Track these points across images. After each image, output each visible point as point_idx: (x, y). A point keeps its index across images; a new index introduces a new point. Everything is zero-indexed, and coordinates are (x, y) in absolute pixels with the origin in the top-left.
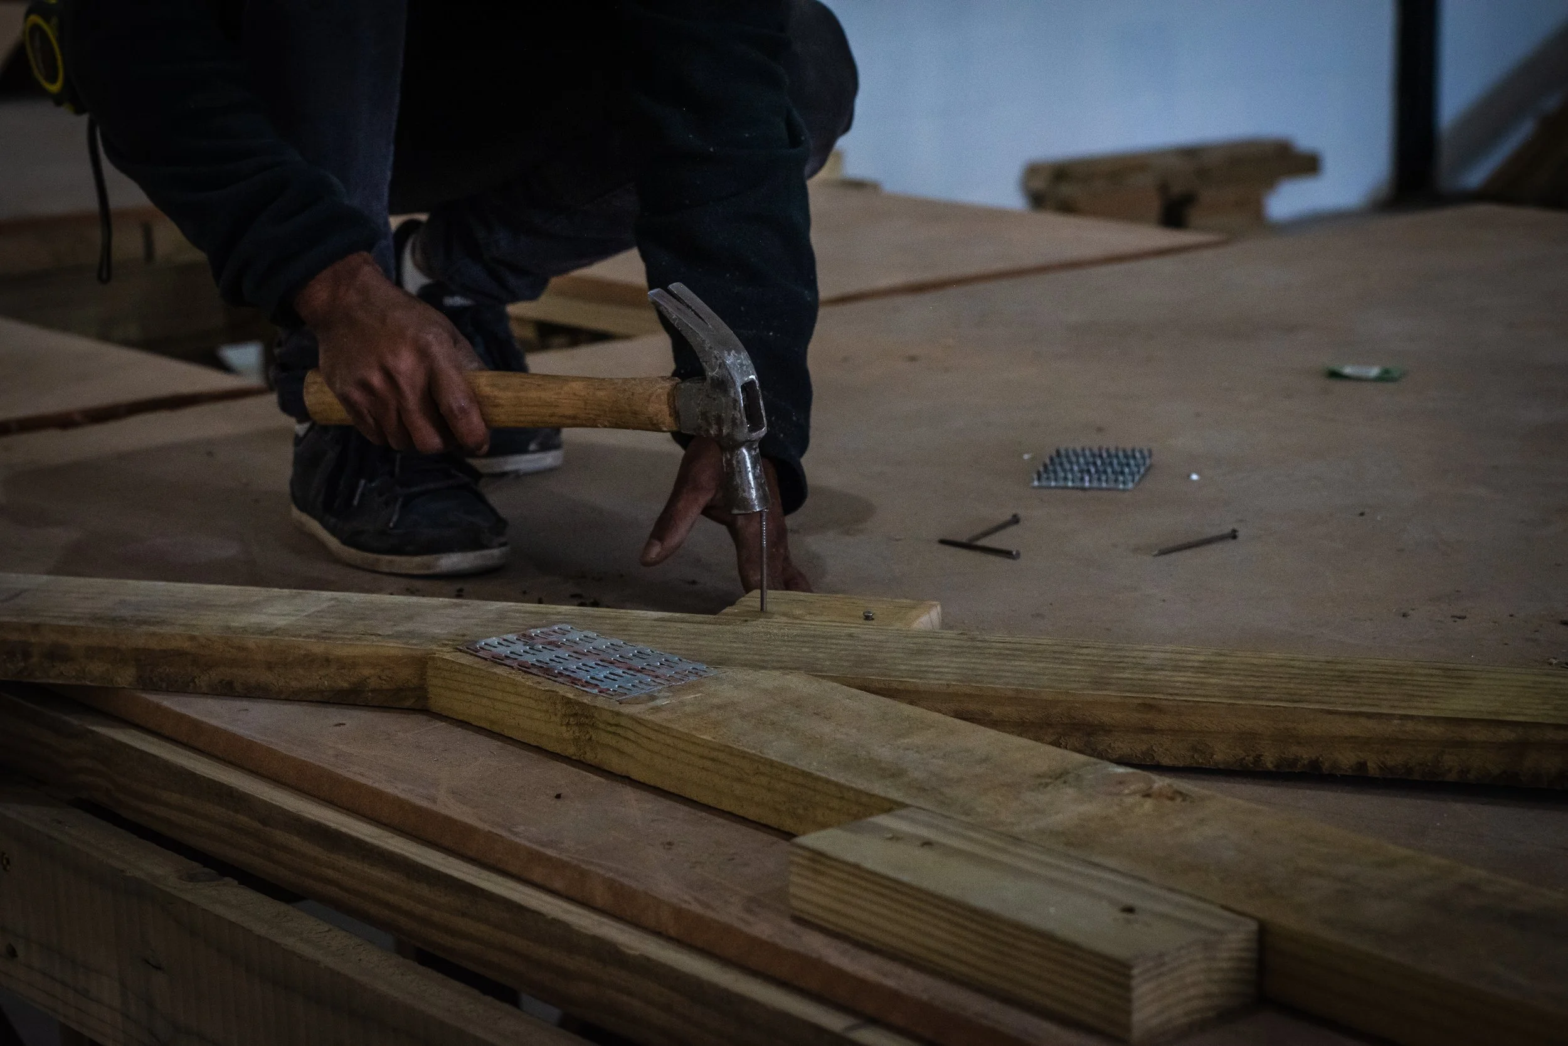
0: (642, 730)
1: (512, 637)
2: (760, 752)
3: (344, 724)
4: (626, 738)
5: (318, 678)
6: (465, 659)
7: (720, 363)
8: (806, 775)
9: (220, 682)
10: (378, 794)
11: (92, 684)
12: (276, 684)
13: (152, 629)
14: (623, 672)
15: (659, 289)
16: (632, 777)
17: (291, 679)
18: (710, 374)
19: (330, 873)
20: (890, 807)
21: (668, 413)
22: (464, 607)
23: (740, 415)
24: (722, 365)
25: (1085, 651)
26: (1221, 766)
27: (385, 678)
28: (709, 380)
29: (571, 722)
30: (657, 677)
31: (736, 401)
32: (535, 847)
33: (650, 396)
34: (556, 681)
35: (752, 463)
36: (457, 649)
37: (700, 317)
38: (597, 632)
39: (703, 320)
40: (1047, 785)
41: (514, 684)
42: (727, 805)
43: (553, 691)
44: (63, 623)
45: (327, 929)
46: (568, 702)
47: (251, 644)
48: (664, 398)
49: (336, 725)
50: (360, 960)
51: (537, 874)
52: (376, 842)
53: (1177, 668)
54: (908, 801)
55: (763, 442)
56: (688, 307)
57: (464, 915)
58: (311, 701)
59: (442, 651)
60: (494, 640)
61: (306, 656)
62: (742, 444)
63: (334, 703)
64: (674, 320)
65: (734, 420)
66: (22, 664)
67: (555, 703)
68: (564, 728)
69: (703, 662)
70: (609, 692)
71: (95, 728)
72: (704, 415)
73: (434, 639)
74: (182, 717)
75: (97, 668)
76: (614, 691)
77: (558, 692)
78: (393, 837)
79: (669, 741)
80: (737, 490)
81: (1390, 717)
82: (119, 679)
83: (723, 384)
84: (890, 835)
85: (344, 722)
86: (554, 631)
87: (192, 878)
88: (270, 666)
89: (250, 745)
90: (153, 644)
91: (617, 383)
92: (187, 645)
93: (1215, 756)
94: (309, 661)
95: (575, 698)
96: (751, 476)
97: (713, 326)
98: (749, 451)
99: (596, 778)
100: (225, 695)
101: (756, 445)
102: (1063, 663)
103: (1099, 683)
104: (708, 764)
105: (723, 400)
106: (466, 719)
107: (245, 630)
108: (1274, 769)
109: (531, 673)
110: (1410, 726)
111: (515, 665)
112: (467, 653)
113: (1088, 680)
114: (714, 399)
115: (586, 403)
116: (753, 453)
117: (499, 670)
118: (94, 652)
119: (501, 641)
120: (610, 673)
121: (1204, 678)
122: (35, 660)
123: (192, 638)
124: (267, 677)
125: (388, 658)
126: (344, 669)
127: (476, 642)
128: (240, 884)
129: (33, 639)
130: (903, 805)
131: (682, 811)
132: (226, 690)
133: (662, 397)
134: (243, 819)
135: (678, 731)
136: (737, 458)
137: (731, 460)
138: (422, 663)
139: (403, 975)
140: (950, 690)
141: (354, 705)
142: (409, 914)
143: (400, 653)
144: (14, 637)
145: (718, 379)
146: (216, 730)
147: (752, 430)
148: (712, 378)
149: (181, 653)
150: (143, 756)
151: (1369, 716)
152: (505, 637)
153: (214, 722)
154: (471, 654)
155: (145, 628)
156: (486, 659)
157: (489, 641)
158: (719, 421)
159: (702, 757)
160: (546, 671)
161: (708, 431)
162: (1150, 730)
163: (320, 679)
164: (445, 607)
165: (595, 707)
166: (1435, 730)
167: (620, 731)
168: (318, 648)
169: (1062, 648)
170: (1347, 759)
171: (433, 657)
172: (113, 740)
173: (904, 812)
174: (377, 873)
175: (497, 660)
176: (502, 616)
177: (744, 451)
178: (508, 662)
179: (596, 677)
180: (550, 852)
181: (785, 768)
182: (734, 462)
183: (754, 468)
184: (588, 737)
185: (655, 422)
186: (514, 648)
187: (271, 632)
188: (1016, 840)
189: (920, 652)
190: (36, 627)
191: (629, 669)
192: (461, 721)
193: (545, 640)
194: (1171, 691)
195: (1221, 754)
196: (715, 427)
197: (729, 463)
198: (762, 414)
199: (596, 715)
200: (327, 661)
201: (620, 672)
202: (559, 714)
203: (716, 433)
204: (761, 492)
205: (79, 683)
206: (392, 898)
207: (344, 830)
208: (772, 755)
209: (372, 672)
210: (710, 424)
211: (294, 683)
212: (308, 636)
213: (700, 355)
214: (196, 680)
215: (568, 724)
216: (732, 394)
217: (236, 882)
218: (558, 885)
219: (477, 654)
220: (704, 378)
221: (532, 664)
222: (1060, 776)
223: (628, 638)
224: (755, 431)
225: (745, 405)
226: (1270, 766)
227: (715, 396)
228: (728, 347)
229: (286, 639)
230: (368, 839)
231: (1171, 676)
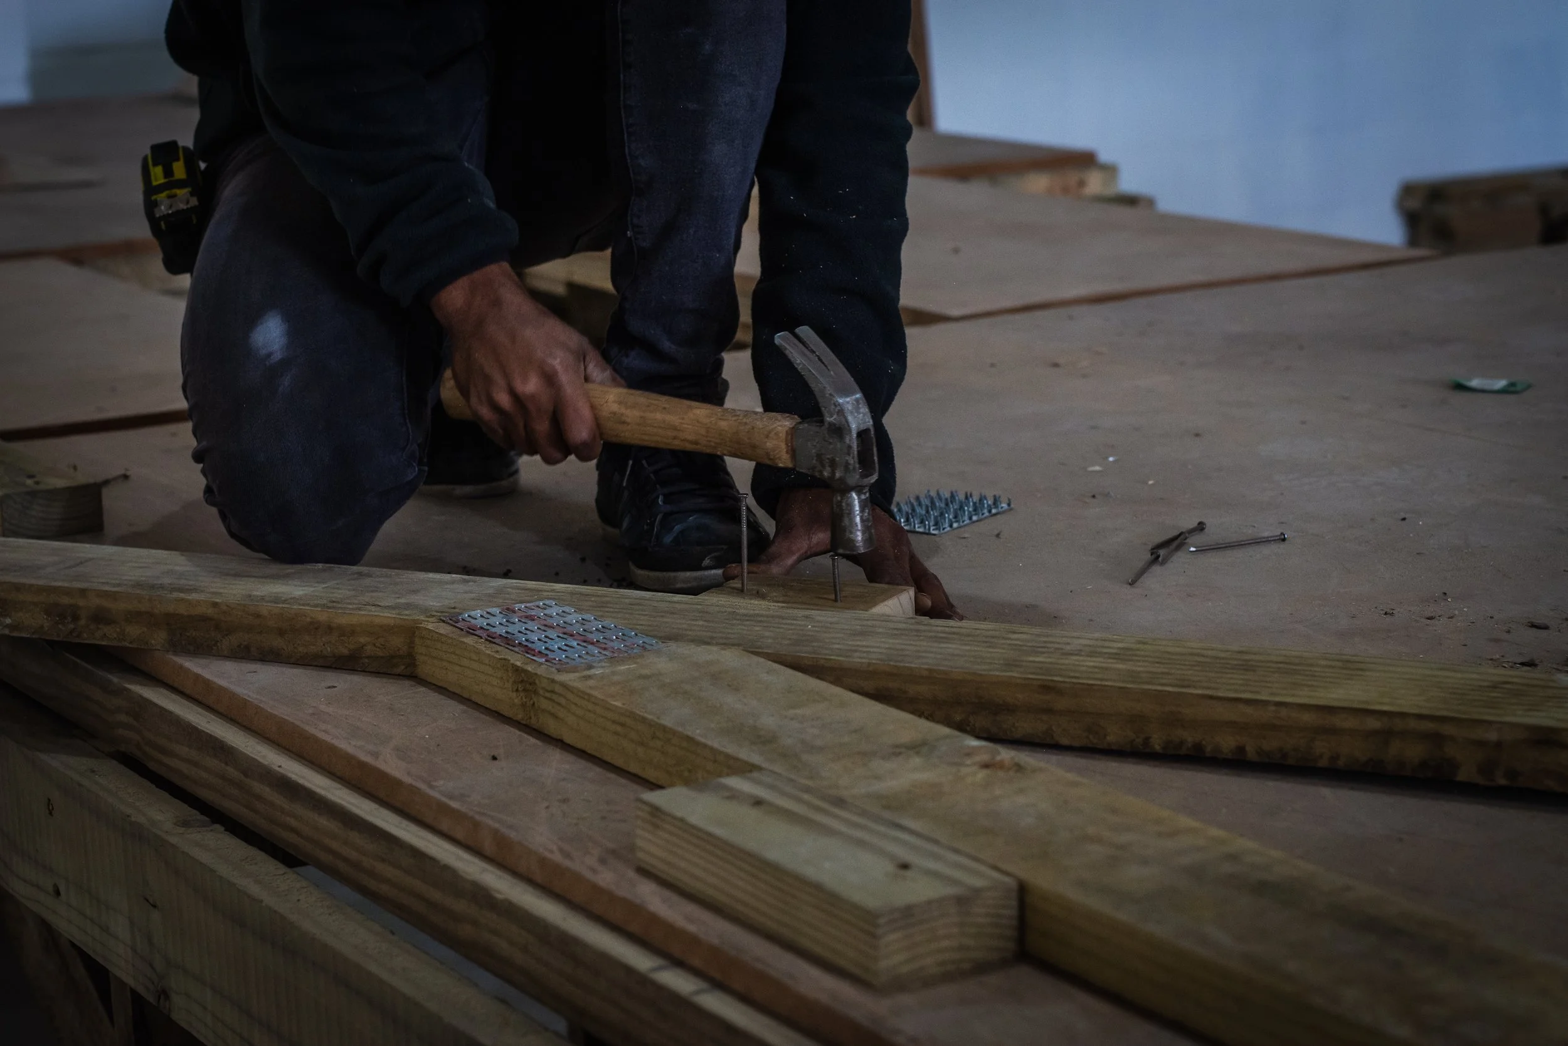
0: (570, 696)
1: (496, 610)
2: (658, 718)
3: (336, 687)
4: (559, 704)
5: (322, 644)
6: (444, 629)
7: (839, 410)
8: (690, 739)
9: (239, 646)
10: (333, 750)
11: (131, 646)
12: (286, 649)
13: (182, 595)
14: (578, 644)
15: (787, 332)
16: (565, 741)
17: (299, 644)
18: (828, 419)
19: (293, 822)
20: (745, 769)
21: (785, 450)
22: (471, 583)
23: (853, 460)
24: (841, 412)
25: (1016, 636)
26: (1114, 747)
27: (379, 645)
28: (826, 425)
29: (520, 689)
30: (605, 649)
31: (850, 447)
32: (444, 799)
33: (770, 432)
34: (513, 651)
35: (860, 506)
36: (441, 619)
37: (823, 363)
38: (575, 608)
39: (826, 366)
40: (900, 753)
41: (478, 652)
42: (633, 768)
43: (505, 659)
44: (107, 588)
45: (282, 872)
46: (517, 670)
47: (264, 611)
48: (783, 435)
49: (329, 687)
50: (299, 900)
51: (445, 826)
52: (323, 792)
53: (1092, 654)
54: (764, 765)
55: (872, 487)
56: (813, 352)
57: (383, 860)
58: (316, 666)
59: (428, 621)
60: (478, 613)
61: (311, 623)
62: (852, 489)
63: (336, 668)
64: (797, 364)
65: (847, 464)
66: (72, 626)
67: (507, 671)
68: (515, 694)
69: (654, 637)
70: (554, 661)
71: (132, 687)
72: (819, 456)
73: (426, 611)
74: (198, 677)
75: (134, 631)
76: (560, 660)
77: (509, 660)
78: (340, 789)
79: (590, 706)
80: (845, 531)
81: (1265, 703)
82: (153, 642)
83: (840, 431)
84: (727, 794)
85: (335, 685)
86: (538, 607)
87: (186, 824)
88: (281, 632)
89: (245, 703)
90: (182, 610)
91: (739, 416)
92: (210, 611)
93: (1108, 738)
94: (315, 627)
95: (521, 666)
96: (858, 519)
97: (835, 373)
98: (859, 496)
99: (532, 740)
100: (242, 658)
101: (867, 489)
102: (990, 647)
103: (1010, 664)
104: (619, 729)
105: (839, 445)
106: (445, 686)
107: (263, 598)
108: (1161, 751)
109: (495, 643)
110: (1284, 712)
111: (484, 635)
112: (449, 623)
113: (1002, 662)
114: (830, 443)
115: (708, 432)
116: (863, 497)
117: (470, 640)
118: (134, 616)
119: (485, 614)
120: (566, 645)
121: (1112, 663)
122: (82, 622)
123: (215, 605)
124: (278, 642)
125: (381, 626)
126: (344, 636)
127: (460, 614)
128: (226, 830)
129: (81, 603)
130: (759, 768)
131: (595, 771)
132: (243, 654)
133: (781, 435)
134: (231, 771)
135: (596, 697)
136: (847, 501)
137: (841, 502)
138: (411, 631)
139: (330, 914)
140: (871, 669)
141: (353, 670)
142: (346, 860)
143: (392, 622)
144: (65, 600)
145: (835, 425)
146: (221, 688)
147: (864, 476)
148: (830, 424)
149: (204, 619)
150: (164, 713)
151: (1248, 702)
152: (489, 610)
153: (223, 683)
154: (452, 625)
155: (175, 595)
156: (462, 630)
157: (473, 613)
158: (833, 464)
159: (614, 722)
160: (508, 641)
161: (821, 472)
162: (1049, 711)
163: (324, 645)
164: (453, 582)
165: (536, 674)
166: (1307, 718)
167: (554, 697)
168: (322, 617)
169: (997, 633)
170: (1227, 743)
171: (420, 627)
172: (141, 696)
173: (755, 775)
174: (324, 822)
175: (471, 631)
176: (500, 591)
177: (854, 495)
178: (478, 632)
179: (550, 647)
180: (454, 805)
181: (674, 733)
182: (844, 504)
183: (862, 510)
184: (531, 702)
185: (772, 457)
186: (492, 620)
187: (284, 602)
188: (840, 802)
189: (862, 634)
190: (83, 592)
191: (585, 642)
192: (441, 687)
193: (525, 614)
194: (1072, 674)
195: (1114, 735)
196: (828, 469)
197: (839, 504)
198: (874, 460)
199: (537, 681)
200: (330, 629)
201: (575, 644)
202: (511, 681)
203: (830, 475)
204: (867, 535)
205: (120, 644)
206: (335, 845)
207: (301, 781)
208: (667, 721)
209: (368, 639)
210: (823, 466)
211: (301, 649)
212: (316, 606)
213: (820, 400)
214: (219, 644)
215: (517, 690)
216: (847, 440)
217: (222, 829)
218: (459, 834)
219: (456, 625)
220: (822, 422)
221: (500, 635)
222: (915, 747)
223: (600, 613)
224: (867, 476)
225: (858, 452)
226: (1158, 748)
227: (831, 441)
228: (846, 393)
229: (295, 607)
230: (318, 790)
231: (1083, 661)
